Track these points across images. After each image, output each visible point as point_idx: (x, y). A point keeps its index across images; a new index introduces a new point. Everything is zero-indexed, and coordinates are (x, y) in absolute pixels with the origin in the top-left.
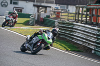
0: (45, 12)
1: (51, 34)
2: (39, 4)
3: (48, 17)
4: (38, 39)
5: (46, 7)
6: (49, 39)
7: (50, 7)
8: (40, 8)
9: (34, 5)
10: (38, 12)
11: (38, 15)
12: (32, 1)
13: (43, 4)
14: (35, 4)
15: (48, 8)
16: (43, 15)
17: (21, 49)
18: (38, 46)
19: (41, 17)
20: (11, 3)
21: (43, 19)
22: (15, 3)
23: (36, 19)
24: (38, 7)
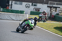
0: (56, 11)
1: (34, 21)
2: (51, 6)
3: (58, 14)
4: (25, 24)
5: (56, 8)
6: (32, 23)
7: (59, 8)
8: (52, 8)
9: (48, 7)
10: (50, 11)
11: (51, 13)
12: (46, 4)
13: (54, 6)
14: (49, 5)
15: (57, 8)
16: (54, 13)
17: (16, 30)
18: (25, 28)
19: (53, 14)
20: (32, 5)
21: (54, 16)
22: (35, 5)
23: (49, 16)
24: (51, 7)
